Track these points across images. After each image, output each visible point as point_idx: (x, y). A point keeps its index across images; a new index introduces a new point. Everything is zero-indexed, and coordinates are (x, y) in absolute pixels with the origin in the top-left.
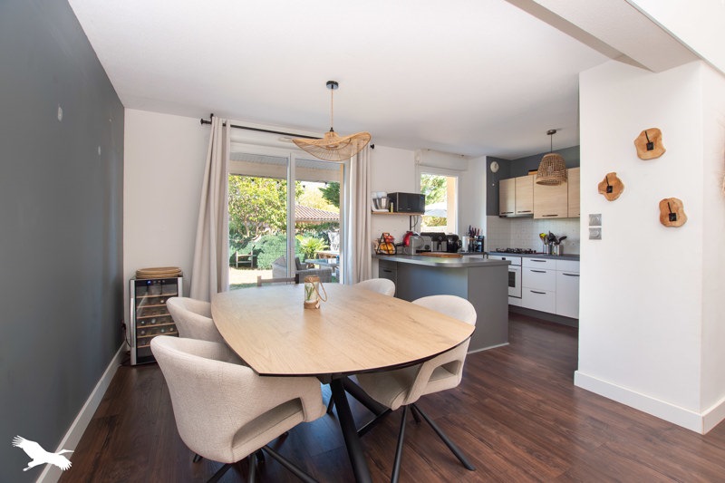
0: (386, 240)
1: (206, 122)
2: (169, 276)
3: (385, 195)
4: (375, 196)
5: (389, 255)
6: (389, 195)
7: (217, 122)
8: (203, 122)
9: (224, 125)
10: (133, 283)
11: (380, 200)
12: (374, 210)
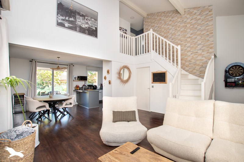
0: (77, 87)
1: (31, 61)
2: (23, 95)
3: (77, 76)
4: (75, 77)
5: (78, 90)
6: (78, 77)
7: (34, 62)
8: (30, 61)
9: (36, 62)
10: (14, 96)
11: (76, 78)
12: (74, 80)
